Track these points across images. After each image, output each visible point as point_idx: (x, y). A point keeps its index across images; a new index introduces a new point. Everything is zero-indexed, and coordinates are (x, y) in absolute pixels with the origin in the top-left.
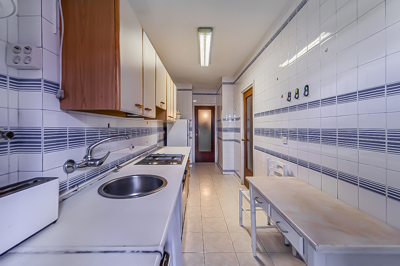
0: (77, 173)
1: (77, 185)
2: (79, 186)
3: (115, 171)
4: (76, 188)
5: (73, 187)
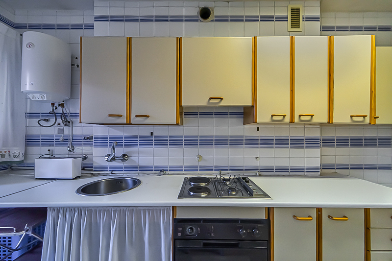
2: (114, 172)
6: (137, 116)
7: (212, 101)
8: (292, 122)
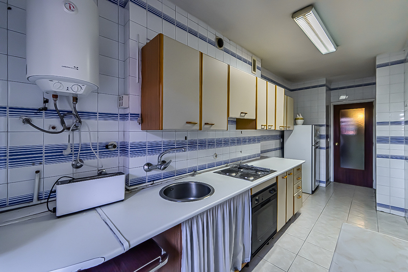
0: (154, 173)
1: (153, 181)
2: (154, 182)
3: (193, 175)
4: (152, 183)
5: (151, 181)
6: (206, 124)
7: (242, 115)
8: (266, 129)
